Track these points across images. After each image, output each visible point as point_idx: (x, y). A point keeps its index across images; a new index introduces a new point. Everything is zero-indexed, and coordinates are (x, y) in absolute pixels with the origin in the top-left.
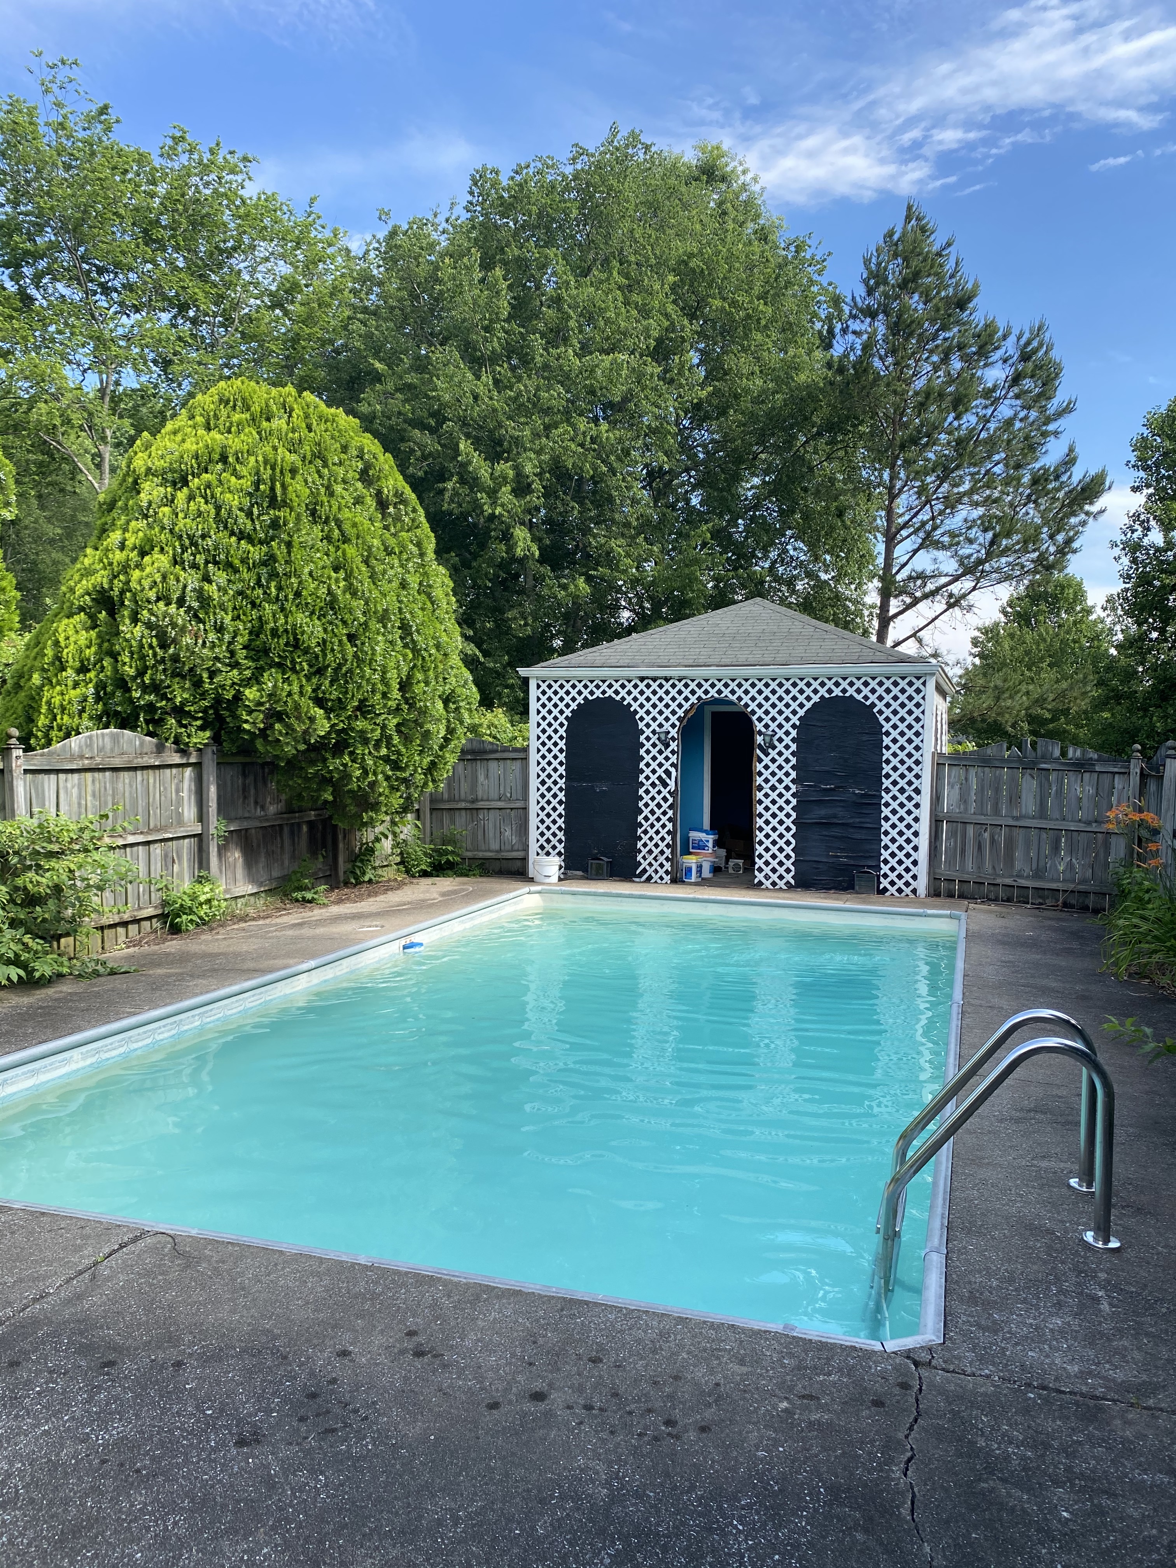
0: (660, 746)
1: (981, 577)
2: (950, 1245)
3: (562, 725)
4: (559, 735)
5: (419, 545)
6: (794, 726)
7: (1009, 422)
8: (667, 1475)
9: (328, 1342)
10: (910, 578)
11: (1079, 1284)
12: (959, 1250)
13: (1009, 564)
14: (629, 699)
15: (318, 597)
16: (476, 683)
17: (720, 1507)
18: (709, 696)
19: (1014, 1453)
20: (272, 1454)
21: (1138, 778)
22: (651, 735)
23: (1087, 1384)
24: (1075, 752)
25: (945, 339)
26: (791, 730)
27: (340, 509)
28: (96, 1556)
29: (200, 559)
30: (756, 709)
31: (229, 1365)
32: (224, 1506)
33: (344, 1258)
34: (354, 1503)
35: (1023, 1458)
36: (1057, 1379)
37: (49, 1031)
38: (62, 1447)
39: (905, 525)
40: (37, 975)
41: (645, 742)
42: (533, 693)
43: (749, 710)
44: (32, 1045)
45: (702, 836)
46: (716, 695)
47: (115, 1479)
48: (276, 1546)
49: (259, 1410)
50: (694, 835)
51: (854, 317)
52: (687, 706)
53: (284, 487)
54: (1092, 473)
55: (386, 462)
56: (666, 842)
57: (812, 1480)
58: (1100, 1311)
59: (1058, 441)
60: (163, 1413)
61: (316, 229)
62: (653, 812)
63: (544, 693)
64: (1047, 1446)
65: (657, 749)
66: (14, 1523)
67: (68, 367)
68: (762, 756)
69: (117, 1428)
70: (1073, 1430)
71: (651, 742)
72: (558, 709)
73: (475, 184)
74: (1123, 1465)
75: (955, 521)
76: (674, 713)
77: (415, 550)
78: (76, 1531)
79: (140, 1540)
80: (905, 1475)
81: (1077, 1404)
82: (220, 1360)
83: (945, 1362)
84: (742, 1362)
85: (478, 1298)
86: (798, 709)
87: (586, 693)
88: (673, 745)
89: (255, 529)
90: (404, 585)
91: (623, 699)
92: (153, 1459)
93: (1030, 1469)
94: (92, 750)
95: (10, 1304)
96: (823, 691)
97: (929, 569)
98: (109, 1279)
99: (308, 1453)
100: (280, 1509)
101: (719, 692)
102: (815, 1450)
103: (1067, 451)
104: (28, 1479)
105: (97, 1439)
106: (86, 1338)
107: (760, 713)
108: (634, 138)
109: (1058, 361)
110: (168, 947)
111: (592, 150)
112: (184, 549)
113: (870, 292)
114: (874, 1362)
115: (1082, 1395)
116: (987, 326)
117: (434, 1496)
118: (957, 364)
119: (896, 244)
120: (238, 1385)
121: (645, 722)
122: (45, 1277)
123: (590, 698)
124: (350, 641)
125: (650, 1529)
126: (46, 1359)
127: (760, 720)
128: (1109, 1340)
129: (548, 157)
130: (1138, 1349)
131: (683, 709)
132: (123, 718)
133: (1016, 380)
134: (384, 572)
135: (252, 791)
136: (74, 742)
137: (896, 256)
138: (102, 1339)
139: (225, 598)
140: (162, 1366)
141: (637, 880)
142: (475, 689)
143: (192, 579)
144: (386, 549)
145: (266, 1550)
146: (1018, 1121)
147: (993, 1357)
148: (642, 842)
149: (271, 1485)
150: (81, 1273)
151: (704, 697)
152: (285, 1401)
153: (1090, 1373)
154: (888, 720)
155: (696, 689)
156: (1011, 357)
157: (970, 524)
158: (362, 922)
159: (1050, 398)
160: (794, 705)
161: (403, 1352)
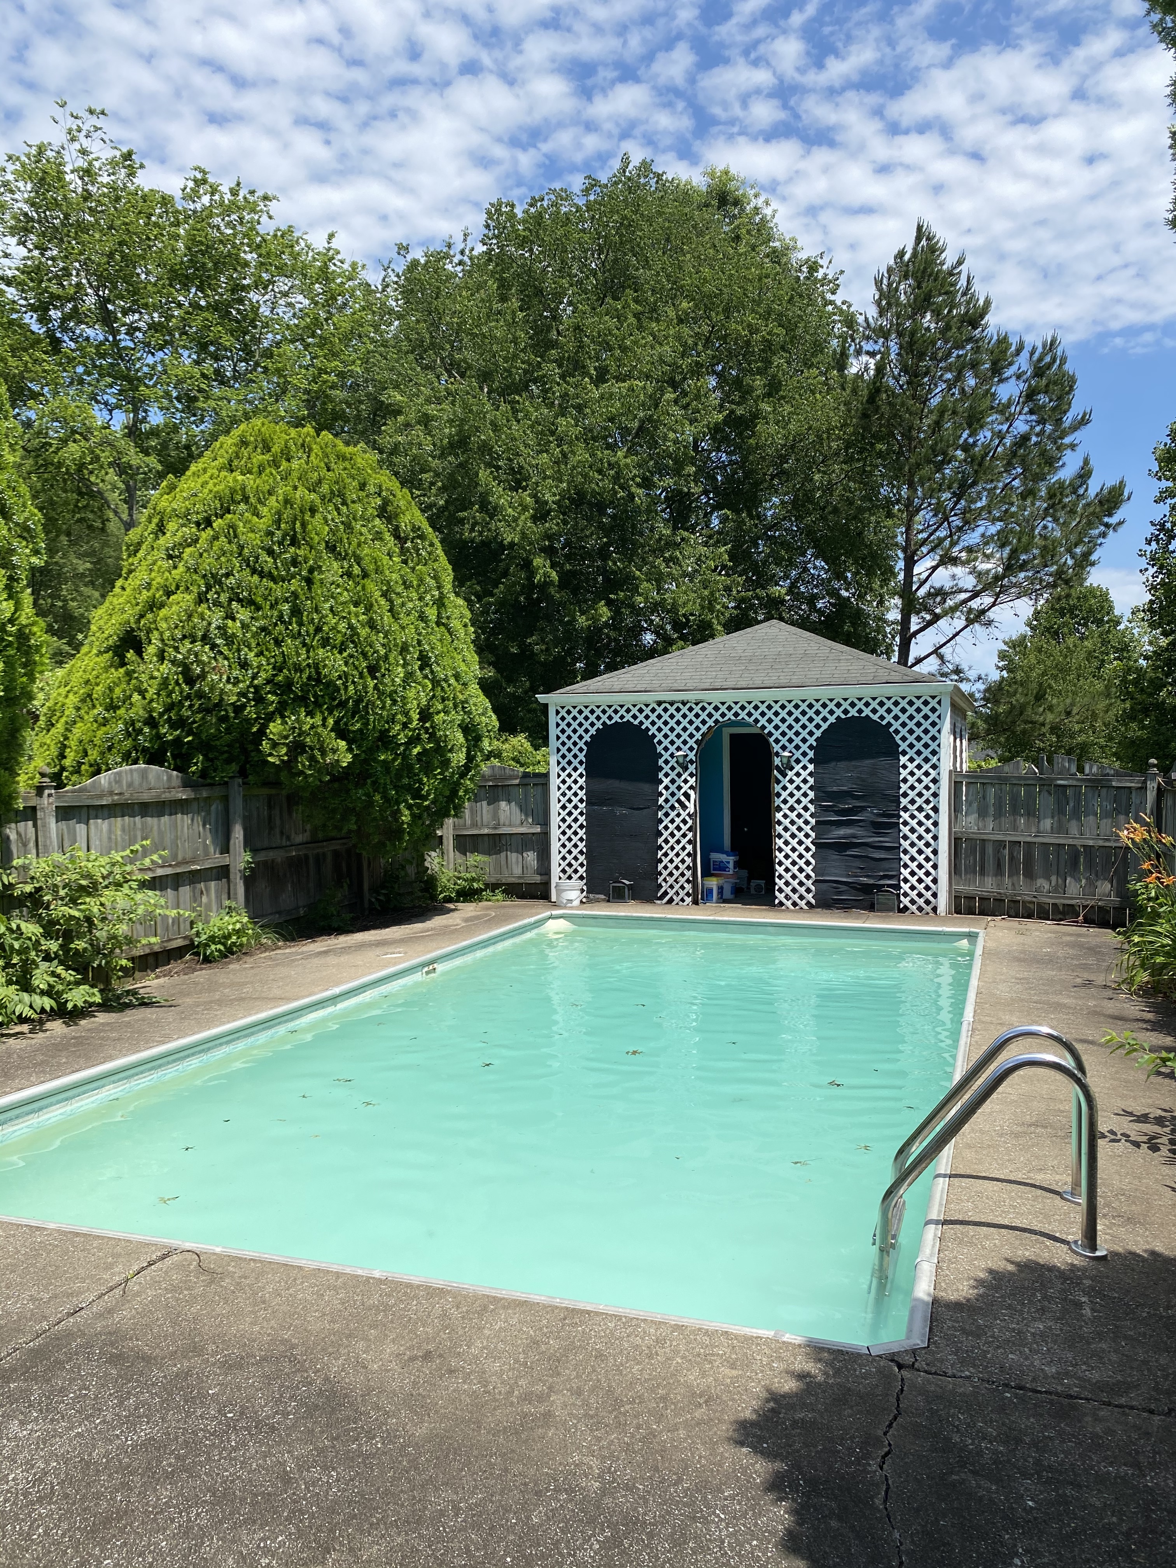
0: (679, 769)
1: (1000, 592)
2: (942, 1255)
3: (581, 750)
4: (578, 760)
5: (436, 578)
6: (811, 747)
7: (1025, 438)
8: (656, 1469)
9: (343, 1351)
10: (929, 594)
11: (1064, 1290)
12: (949, 1260)
13: (1027, 578)
14: (647, 724)
15: (339, 632)
16: (495, 710)
17: (705, 1498)
18: (726, 718)
19: (987, 1448)
20: (288, 1452)
21: (1155, 792)
22: (669, 759)
23: (1062, 1384)
24: (1091, 768)
25: (959, 356)
26: (808, 751)
27: (359, 545)
28: (125, 1544)
29: (224, 598)
30: (773, 731)
31: (249, 1372)
32: (243, 1500)
33: (360, 1272)
34: (363, 1496)
35: (995, 1452)
36: (1034, 1380)
37: (82, 1061)
38: (94, 1447)
39: (924, 542)
40: (70, 1006)
41: (663, 765)
42: (553, 719)
43: (766, 731)
44: (65, 1074)
45: (723, 857)
46: (733, 718)
47: (142, 1476)
48: (290, 1534)
49: (277, 1413)
50: (716, 856)
51: (868, 338)
52: (704, 729)
53: (304, 525)
54: (1109, 484)
55: (402, 497)
56: (686, 865)
57: (793, 1473)
58: (1082, 1315)
59: (1074, 453)
60: (188, 1415)
61: (335, 265)
62: (672, 835)
63: (563, 719)
64: (1018, 1441)
65: (676, 772)
66: (50, 1516)
67: (96, 408)
68: (780, 777)
69: (144, 1431)
70: (1045, 1426)
71: (670, 765)
72: (578, 734)
73: (491, 218)
74: (1090, 1458)
75: (973, 538)
76: (691, 736)
77: (432, 583)
78: (107, 1521)
79: (165, 1529)
80: (881, 1468)
81: (1051, 1402)
82: (241, 1367)
83: (927, 1365)
84: (733, 1366)
85: (485, 1308)
86: (814, 730)
87: (604, 718)
88: (692, 768)
89: (277, 568)
90: (422, 617)
91: (641, 723)
92: (178, 1458)
93: (1001, 1462)
94: (121, 786)
95: (45, 1318)
96: (839, 712)
97: (948, 585)
98: (138, 1294)
99: (321, 1451)
100: (295, 1502)
101: (736, 714)
102: (797, 1446)
103: (1081, 464)
104: (63, 1476)
105: (127, 1440)
106: (116, 1348)
107: (777, 734)
108: (645, 167)
109: (1071, 373)
110: (197, 976)
111: (604, 181)
112: (209, 588)
113: (881, 313)
114: (859, 1365)
115: (1057, 1394)
116: (999, 341)
117: (437, 1489)
118: (971, 382)
119: (907, 266)
120: (257, 1390)
121: (663, 746)
122: (79, 1293)
123: (609, 723)
124: (369, 672)
125: (637, 1518)
126: (79, 1368)
127: (777, 741)
128: (1088, 1343)
129: (562, 190)
130: (1115, 1351)
131: (701, 732)
132: (151, 754)
133: (1030, 395)
134: (403, 605)
135: (278, 822)
136: (104, 778)
137: (906, 277)
138: (132, 1349)
139: (248, 635)
140: (187, 1374)
141: (658, 902)
142: (494, 717)
143: (216, 618)
144: (404, 583)
145: (280, 1538)
146: (1017, 1136)
147: (974, 1359)
148: (663, 864)
149: (287, 1480)
150: (111, 1289)
151: (721, 720)
152: (301, 1404)
153: (1067, 1374)
154: (904, 739)
155: (713, 712)
156: (1025, 373)
157: (987, 540)
158: (386, 949)
159: (1065, 412)
160: (811, 727)
161: (413, 1359)
